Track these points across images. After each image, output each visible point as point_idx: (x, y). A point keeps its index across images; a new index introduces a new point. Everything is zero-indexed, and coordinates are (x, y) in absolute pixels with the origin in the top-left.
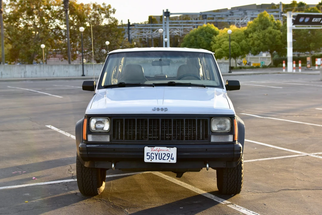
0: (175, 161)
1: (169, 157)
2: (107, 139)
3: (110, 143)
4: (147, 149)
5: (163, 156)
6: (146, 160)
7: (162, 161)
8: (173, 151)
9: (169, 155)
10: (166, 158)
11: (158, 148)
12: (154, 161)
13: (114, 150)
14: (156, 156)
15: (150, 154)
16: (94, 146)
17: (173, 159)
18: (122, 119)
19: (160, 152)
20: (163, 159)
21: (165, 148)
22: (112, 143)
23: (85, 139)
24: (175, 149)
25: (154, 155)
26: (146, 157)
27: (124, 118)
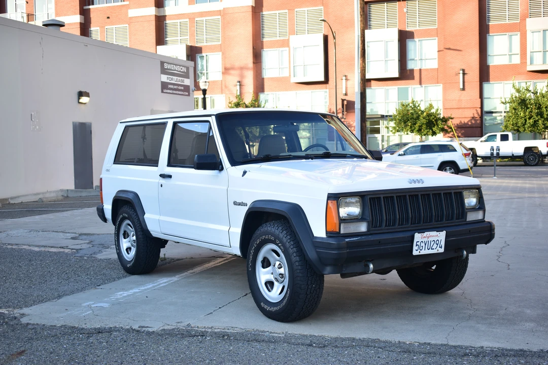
0: (442, 250)
1: (438, 244)
2: (363, 227)
3: (369, 233)
4: (418, 237)
5: (432, 243)
6: (415, 253)
7: (431, 252)
8: (441, 236)
9: (437, 242)
10: (435, 245)
11: (428, 233)
12: (423, 252)
13: (379, 243)
14: (425, 244)
15: (418, 244)
16: (354, 239)
17: (441, 247)
18: (380, 198)
19: (430, 239)
20: (432, 249)
21: (434, 233)
22: (372, 232)
23: (338, 231)
24: (444, 233)
25: (423, 244)
26: (415, 248)
27: (382, 196)
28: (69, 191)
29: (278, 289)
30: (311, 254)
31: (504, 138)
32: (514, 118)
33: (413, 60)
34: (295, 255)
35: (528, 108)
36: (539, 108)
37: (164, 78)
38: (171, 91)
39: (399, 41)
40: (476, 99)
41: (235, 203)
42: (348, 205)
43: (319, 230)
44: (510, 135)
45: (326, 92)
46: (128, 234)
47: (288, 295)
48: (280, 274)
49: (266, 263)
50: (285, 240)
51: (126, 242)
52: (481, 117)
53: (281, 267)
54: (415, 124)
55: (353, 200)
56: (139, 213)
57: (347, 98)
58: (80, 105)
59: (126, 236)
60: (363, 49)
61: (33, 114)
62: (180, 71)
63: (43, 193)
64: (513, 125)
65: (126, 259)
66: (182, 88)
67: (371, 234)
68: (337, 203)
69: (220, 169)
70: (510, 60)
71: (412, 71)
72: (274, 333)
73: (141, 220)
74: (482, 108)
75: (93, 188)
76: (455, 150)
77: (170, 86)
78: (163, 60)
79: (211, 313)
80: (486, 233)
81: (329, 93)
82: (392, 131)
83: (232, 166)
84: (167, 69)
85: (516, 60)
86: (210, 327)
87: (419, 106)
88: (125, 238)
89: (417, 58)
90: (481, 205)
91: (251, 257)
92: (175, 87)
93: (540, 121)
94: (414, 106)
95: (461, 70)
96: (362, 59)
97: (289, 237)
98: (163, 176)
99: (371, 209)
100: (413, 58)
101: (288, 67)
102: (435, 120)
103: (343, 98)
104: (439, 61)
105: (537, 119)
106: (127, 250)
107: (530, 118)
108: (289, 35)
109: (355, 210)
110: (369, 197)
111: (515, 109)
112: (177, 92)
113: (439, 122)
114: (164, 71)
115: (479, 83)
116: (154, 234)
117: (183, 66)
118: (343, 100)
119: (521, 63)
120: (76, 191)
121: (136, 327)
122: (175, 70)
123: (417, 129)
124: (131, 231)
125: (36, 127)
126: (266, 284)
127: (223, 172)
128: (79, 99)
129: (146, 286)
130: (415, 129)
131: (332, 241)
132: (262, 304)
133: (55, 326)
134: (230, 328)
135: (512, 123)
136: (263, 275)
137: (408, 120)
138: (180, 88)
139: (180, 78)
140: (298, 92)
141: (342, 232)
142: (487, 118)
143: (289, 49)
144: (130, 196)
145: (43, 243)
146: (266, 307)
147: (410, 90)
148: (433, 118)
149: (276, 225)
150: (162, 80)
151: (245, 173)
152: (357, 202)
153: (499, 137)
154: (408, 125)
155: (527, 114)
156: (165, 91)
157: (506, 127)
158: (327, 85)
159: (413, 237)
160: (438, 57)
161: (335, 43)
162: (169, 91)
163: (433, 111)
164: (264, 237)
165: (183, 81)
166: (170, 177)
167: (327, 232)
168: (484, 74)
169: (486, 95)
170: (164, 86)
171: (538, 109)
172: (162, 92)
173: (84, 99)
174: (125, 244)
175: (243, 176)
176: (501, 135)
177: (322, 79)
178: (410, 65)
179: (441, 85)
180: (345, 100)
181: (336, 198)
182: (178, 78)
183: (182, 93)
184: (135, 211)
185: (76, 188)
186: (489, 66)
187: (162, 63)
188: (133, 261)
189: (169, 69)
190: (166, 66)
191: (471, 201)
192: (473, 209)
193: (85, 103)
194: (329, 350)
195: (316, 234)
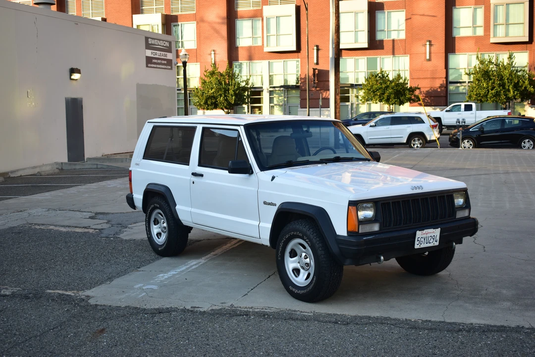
0: (437, 244)
1: (434, 239)
2: (376, 227)
3: (381, 231)
4: (419, 234)
5: (430, 238)
6: (416, 247)
7: (428, 245)
8: (437, 232)
9: (433, 237)
10: (432, 240)
11: (427, 230)
12: (423, 246)
13: (389, 239)
15: (419, 239)
16: (370, 237)
17: (437, 241)
18: (389, 203)
19: (428, 235)
20: (429, 243)
21: (431, 230)
22: (383, 231)
23: (357, 231)
24: (439, 230)
25: (423, 240)
26: (416, 242)
27: (391, 202)
28: (63, 164)
29: (304, 276)
30: (335, 249)
31: (468, 108)
32: (477, 89)
33: (383, 31)
34: (320, 249)
35: (491, 79)
36: (501, 79)
37: (149, 53)
38: (155, 66)
39: (368, 12)
40: (442, 70)
41: (265, 203)
42: (365, 209)
43: (341, 229)
44: (474, 105)
45: (298, 61)
46: (158, 221)
47: (314, 281)
48: (306, 264)
49: (293, 254)
50: (312, 236)
51: (157, 228)
52: (446, 87)
53: (307, 258)
54: (384, 94)
55: (369, 205)
56: (171, 204)
57: (318, 67)
58: (72, 81)
59: (156, 223)
60: (337, 25)
61: (29, 91)
62: (163, 46)
63: (40, 167)
64: (476, 95)
65: (157, 243)
66: (165, 62)
67: (382, 233)
68: (357, 208)
69: (250, 173)
70: (475, 32)
71: (382, 41)
72: (304, 312)
73: (173, 210)
74: (447, 77)
75: (84, 160)
76: (423, 122)
77: (154, 61)
78: (148, 36)
79: (247, 294)
80: (471, 227)
81: (301, 62)
82: (361, 100)
83: (261, 171)
84: (151, 44)
85: (480, 32)
86: (250, 307)
87: (387, 76)
88: (155, 225)
89: (386, 30)
90: (467, 205)
91: (280, 249)
92: (159, 61)
93: (502, 92)
94: (382, 76)
95: (427, 41)
96: (336, 34)
97: (315, 234)
98: (194, 174)
99: (383, 213)
100: (383, 29)
101: (261, 35)
102: (403, 90)
103: (314, 68)
104: (406, 32)
105: (499, 90)
106: (157, 235)
107: (492, 90)
108: (262, 5)
109: (370, 213)
110: (381, 203)
111: (479, 80)
112: (161, 66)
113: (407, 92)
114: (148, 46)
115: (444, 54)
116: (185, 223)
117: (166, 41)
118: (314, 70)
119: (485, 35)
120: (70, 164)
121: (188, 307)
122: (159, 45)
123: (386, 97)
124: (162, 219)
125: (32, 103)
126: (293, 270)
127: (253, 175)
128: (71, 75)
129: (180, 268)
130: (384, 98)
131: (353, 240)
132: (290, 287)
133: (120, 307)
134: (267, 308)
135: (475, 93)
136: (291, 264)
137: (378, 90)
138: (163, 62)
139: (164, 53)
140: (271, 61)
141: (360, 232)
142: (451, 87)
143: (263, 20)
144: (162, 190)
145: (66, 223)
146: (294, 290)
147: (378, 59)
148: (401, 88)
149: (303, 224)
150: (147, 55)
151: (273, 178)
152: (371, 206)
153: (463, 107)
154: (377, 95)
155: (490, 84)
156: (149, 65)
157: (470, 97)
158: (299, 54)
159: (415, 234)
160: (406, 29)
161: (307, 14)
162: (153, 65)
163: (401, 81)
164: (293, 233)
165: (166, 56)
166: (202, 175)
167: (348, 232)
168: (450, 46)
169: (451, 65)
170: (149, 60)
171: (500, 81)
172: (147, 66)
173: (76, 76)
174: (155, 230)
175: (272, 180)
176: (465, 105)
177: (294, 49)
178: (380, 36)
179: (409, 55)
180: (316, 69)
181: (355, 205)
182: (162, 53)
183: (165, 67)
184: (167, 202)
185: (69, 161)
186: (455, 37)
187: (147, 39)
188: (165, 245)
189: (153, 45)
190: (150, 41)
191: (459, 201)
192: (461, 208)
193: (77, 80)
194: (352, 327)
195: (338, 233)
